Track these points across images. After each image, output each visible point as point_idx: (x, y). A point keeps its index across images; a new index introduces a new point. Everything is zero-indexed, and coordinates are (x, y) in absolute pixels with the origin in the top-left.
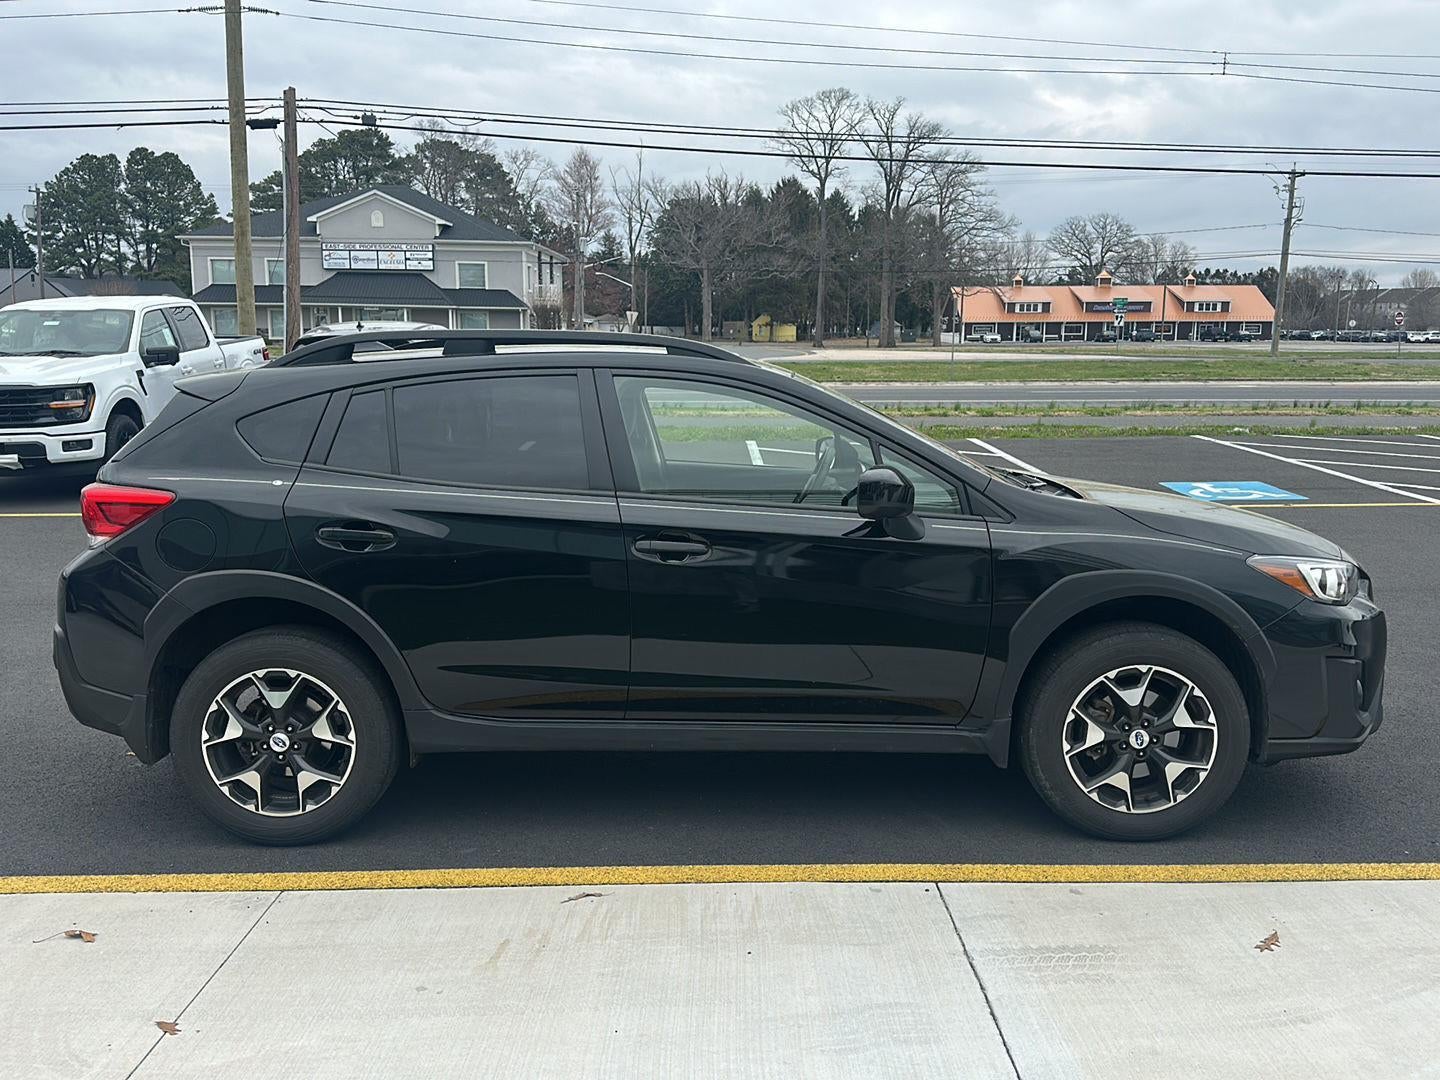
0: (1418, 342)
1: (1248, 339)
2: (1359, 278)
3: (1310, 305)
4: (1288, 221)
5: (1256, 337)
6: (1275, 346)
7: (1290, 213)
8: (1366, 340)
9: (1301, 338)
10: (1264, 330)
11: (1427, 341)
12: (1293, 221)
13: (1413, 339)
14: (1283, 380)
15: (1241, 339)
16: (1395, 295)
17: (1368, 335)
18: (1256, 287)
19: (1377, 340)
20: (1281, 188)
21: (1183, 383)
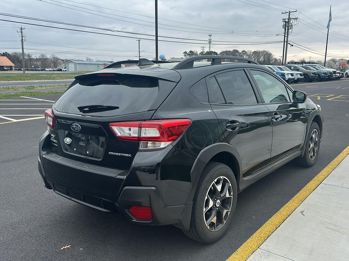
0: (48, 71)
1: (7, 70)
2: (29, 55)
3: (18, 62)
4: (22, 40)
5: (9, 70)
6: (24, 72)
7: (22, 38)
8: (36, 70)
9: (19, 70)
10: (11, 68)
11: (50, 71)
12: (23, 40)
13: (47, 70)
14: (43, 80)
15: (5, 70)
16: (37, 60)
17: (36, 69)
18: (6, 57)
19: (39, 70)
20: (19, 32)
21: (19, 81)
